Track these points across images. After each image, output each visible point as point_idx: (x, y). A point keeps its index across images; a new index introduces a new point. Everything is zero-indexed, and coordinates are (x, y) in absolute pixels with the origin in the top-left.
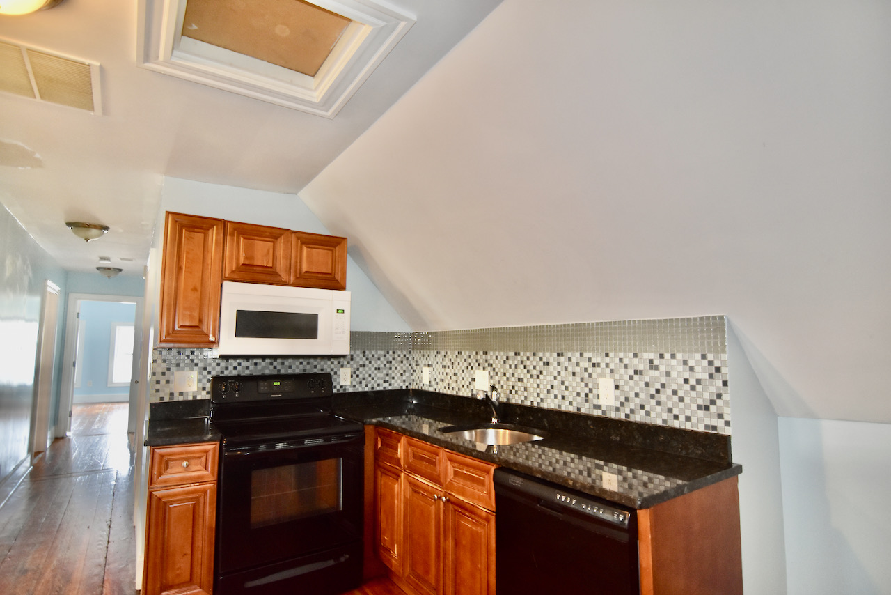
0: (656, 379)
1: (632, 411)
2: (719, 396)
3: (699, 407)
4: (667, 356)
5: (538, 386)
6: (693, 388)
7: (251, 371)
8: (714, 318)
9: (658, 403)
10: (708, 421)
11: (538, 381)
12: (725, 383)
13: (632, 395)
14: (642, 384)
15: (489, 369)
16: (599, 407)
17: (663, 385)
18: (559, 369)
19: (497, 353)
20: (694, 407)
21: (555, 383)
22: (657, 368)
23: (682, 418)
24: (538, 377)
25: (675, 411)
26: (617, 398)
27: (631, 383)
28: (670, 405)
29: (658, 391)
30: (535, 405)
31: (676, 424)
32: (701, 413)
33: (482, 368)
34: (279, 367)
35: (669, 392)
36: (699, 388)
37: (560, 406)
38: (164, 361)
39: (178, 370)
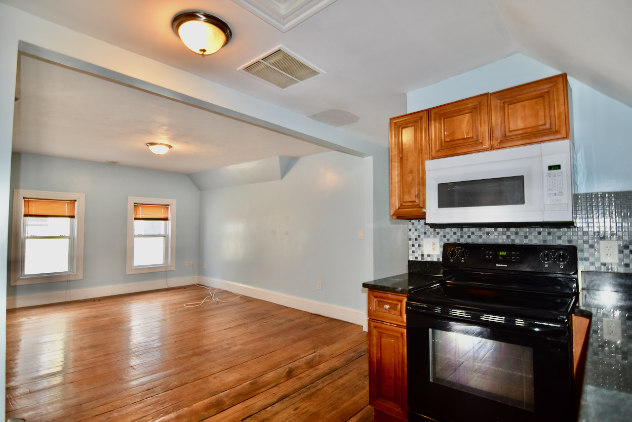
34: (513, 237)
38: (416, 230)
39: (425, 237)
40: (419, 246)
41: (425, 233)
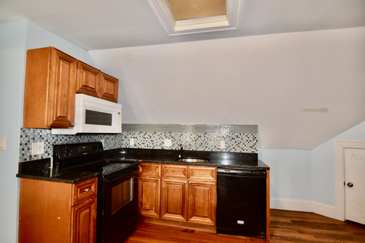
0: (239, 140)
1: (231, 149)
2: (255, 144)
3: (250, 147)
4: (242, 134)
5: (196, 144)
6: (249, 142)
7: (68, 141)
8: (255, 125)
9: (239, 147)
10: (252, 150)
11: (196, 142)
12: (257, 141)
13: (231, 145)
14: (234, 142)
15: (172, 139)
16: (219, 149)
17: (240, 142)
18: (205, 138)
19: (176, 133)
20: (249, 147)
21: (203, 142)
22: (239, 137)
23: (245, 150)
24: (196, 141)
25: (243, 149)
26: (225, 146)
27: (231, 142)
28: (242, 147)
29: (239, 144)
30: (194, 150)
31: (244, 152)
32: (250, 148)
33: (168, 138)
34: (79, 139)
35: (242, 144)
36: (250, 142)
37: (205, 150)
38: (26, 136)
39: (34, 142)
40: (28, 149)
41: (34, 139)
